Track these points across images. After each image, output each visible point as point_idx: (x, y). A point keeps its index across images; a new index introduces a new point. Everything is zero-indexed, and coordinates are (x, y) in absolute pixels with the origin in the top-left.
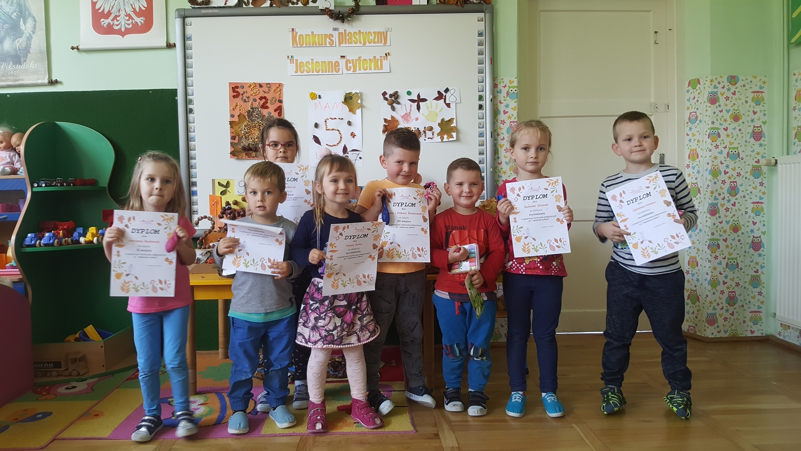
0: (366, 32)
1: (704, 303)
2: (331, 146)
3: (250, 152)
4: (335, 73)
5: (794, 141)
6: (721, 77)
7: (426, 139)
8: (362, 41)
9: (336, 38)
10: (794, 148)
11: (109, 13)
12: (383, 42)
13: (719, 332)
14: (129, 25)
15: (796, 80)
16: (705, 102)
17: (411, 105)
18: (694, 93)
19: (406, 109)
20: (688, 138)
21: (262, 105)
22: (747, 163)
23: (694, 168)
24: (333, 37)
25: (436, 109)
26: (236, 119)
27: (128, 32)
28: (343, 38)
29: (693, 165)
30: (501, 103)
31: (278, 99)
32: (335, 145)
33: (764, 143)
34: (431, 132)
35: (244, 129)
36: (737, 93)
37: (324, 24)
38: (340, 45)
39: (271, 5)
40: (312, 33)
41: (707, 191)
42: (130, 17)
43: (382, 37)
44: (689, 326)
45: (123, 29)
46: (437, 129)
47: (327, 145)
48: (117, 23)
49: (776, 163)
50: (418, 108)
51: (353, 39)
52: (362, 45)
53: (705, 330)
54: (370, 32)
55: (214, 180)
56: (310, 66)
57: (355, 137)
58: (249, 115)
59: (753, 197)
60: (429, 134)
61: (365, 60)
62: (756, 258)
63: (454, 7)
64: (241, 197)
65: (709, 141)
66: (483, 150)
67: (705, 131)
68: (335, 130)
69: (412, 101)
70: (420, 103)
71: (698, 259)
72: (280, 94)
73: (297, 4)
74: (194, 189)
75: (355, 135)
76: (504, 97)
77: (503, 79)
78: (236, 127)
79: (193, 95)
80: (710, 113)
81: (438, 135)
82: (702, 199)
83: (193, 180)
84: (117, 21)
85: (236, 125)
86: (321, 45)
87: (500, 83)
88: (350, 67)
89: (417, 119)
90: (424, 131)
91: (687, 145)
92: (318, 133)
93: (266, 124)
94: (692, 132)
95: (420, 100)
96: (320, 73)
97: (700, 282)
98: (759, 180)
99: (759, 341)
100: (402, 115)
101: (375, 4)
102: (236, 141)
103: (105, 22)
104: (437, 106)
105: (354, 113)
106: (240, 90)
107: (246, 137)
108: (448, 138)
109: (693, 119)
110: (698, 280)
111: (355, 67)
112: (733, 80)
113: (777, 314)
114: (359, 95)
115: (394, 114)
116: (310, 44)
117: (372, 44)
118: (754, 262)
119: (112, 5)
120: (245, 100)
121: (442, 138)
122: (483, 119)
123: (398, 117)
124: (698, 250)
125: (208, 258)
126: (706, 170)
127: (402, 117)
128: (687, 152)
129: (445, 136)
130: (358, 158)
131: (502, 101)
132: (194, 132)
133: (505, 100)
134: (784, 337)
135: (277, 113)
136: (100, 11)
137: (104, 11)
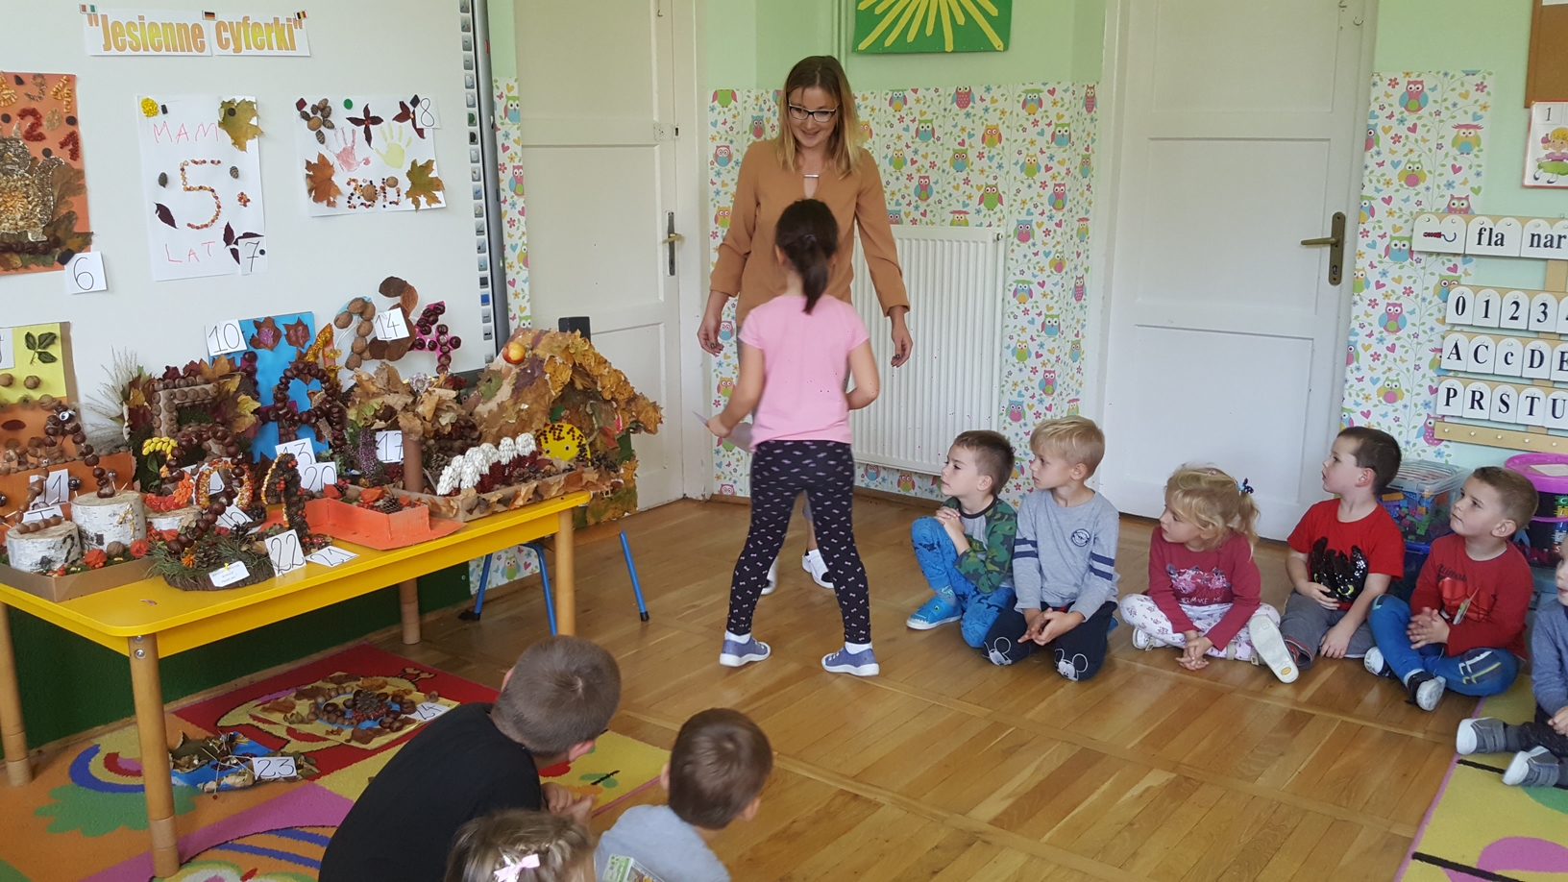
2: (198, 228)
3: (7, 255)
4: (195, 52)
6: (767, 92)
7: (387, 204)
16: (745, 132)
17: (353, 131)
18: (725, 113)
19: (345, 140)
20: (713, 188)
21: (27, 132)
25: (400, 141)
30: (499, 128)
31: (65, 116)
32: (206, 226)
34: (394, 189)
46: (405, 184)
47: (189, 225)
50: (369, 138)
56: (138, 34)
57: (248, 204)
60: (391, 192)
61: (256, 25)
66: (483, 224)
68: (206, 189)
69: (355, 121)
70: (371, 127)
72: (69, 104)
75: (249, 200)
76: (501, 117)
77: (497, 82)
81: (408, 194)
87: (493, 88)
88: (227, 40)
89: (367, 162)
90: (381, 187)
91: (712, 200)
92: (169, 198)
94: (721, 179)
95: (369, 120)
96: (163, 52)
100: (339, 151)
104: (400, 134)
105: (243, 148)
108: (428, 203)
109: (724, 158)
111: (237, 40)
114: (251, 108)
115: (322, 149)
121: (417, 203)
122: (478, 162)
123: (332, 159)
127: (338, 156)
128: (713, 212)
129: (423, 199)
130: (257, 253)
131: (500, 125)
135: (66, 151)
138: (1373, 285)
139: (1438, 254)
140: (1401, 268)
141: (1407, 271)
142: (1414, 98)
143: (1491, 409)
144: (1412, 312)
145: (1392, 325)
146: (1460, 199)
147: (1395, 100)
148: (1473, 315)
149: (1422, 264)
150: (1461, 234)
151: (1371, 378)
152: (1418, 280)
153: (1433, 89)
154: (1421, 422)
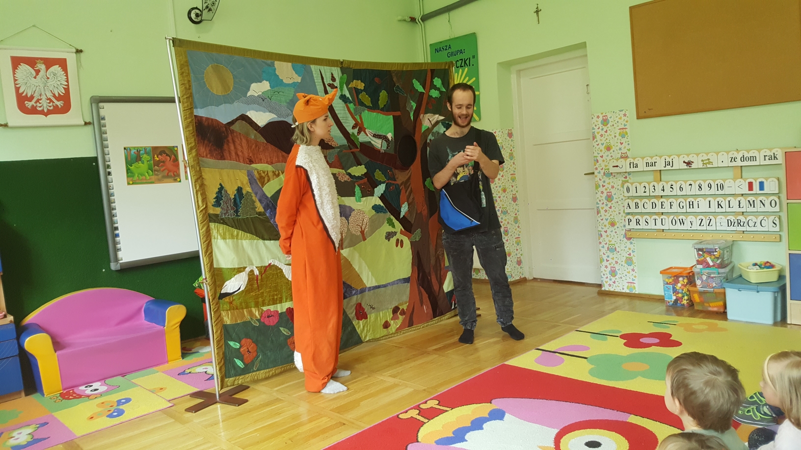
11: (32, 97)
14: (50, 107)
42: (51, 101)
45: (46, 110)
74: (116, 232)
79: (109, 161)
83: (115, 225)
84: (40, 103)
103: (29, 104)
119: (34, 90)
132: (112, 189)
136: (23, 95)
137: (27, 95)
138: (601, 186)
139: (620, 173)
140: (609, 179)
141: (611, 180)
142: (605, 121)
143: (643, 225)
144: (615, 194)
145: (609, 199)
146: (624, 153)
147: (599, 123)
148: (632, 193)
149: (616, 177)
150: (625, 166)
151: (606, 219)
152: (616, 183)
153: (611, 117)
154: (623, 232)
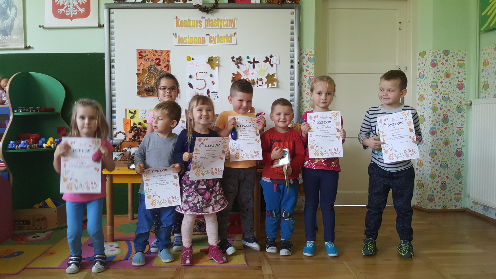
0: (222, 20)
1: (426, 189)
2: (199, 89)
3: (149, 92)
4: (202, 44)
5: (482, 90)
6: (439, 51)
7: (258, 86)
8: (220, 25)
9: (203, 23)
10: (482, 95)
11: (63, 5)
12: (232, 26)
13: (436, 206)
14: (75, 13)
15: (484, 54)
16: (429, 66)
17: (249, 65)
18: (422, 60)
19: (246, 68)
20: (418, 88)
21: (157, 64)
22: (454, 104)
23: (421, 106)
24: (201, 22)
25: (264, 68)
26: (141, 72)
27: (75, 17)
28: (207, 23)
29: (421, 104)
30: (304, 64)
31: (167, 60)
32: (202, 89)
33: (464, 91)
34: (261, 82)
35: (146, 78)
36: (448, 60)
37: (197, 14)
38: (206, 27)
39: (164, 2)
40: (189, 19)
41: (429, 120)
42: (76, 8)
43: (232, 23)
44: (418, 202)
45: (72, 15)
46: (265, 80)
47: (197, 88)
48: (68, 11)
49: (471, 104)
50: (254, 67)
51: (214, 24)
52: (219, 27)
53: (427, 205)
54: (224, 20)
55: (127, 109)
56: (187, 40)
57: (214, 84)
58: (149, 70)
59: (457, 124)
60: (260, 83)
61: (221, 37)
62: (458, 161)
63: (276, 5)
64: (143, 120)
65: (431, 89)
66: (293, 93)
67: (429, 83)
68: (202, 79)
69: (250, 62)
70: (255, 64)
71: (424, 162)
72: (168, 57)
73: (180, 1)
74: (114, 115)
75: (215, 83)
76: (306, 61)
77: (305, 50)
78: (141, 77)
79: (114, 57)
80: (432, 72)
81: (266, 83)
82: (426, 124)
83: (114, 109)
85: (141, 76)
86: (194, 27)
87: (304, 52)
88: (212, 41)
89: (253, 74)
90: (257, 81)
91: (418, 92)
92: (192, 81)
93: (159, 75)
94: (421, 84)
95: (255, 62)
96: (193, 44)
97: (425, 176)
98: (461, 114)
99: (459, 212)
100: (244, 71)
101: (228, 3)
102: (141, 85)
103: (60, 11)
104: (265, 66)
105: (214, 69)
106: (144, 54)
107: (147, 83)
108: (271, 86)
109: (422, 76)
110: (423, 174)
111: (215, 41)
112: (446, 52)
113: (471, 195)
114: (218, 59)
115: (239, 70)
116: (187, 27)
117: (226, 27)
118: (458, 164)
119: (65, 0)
120: (146, 60)
121: (268, 86)
122: (293, 74)
123: (241, 72)
124: (424, 156)
125: (122, 158)
126: (429, 107)
127: (244, 72)
128: (418, 96)
129: (270, 85)
130: (216, 97)
131: (305, 64)
132: (115, 79)
133: (307, 63)
134: (475, 209)
135: (166, 68)
136: (57, 4)
137: (59, 4)
